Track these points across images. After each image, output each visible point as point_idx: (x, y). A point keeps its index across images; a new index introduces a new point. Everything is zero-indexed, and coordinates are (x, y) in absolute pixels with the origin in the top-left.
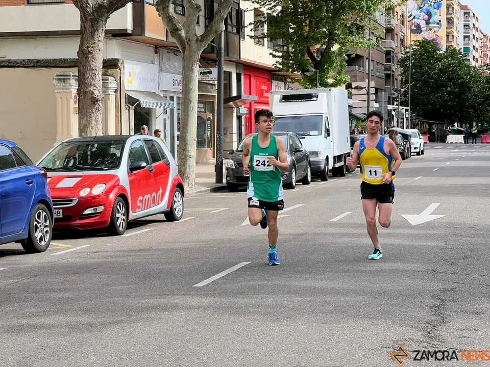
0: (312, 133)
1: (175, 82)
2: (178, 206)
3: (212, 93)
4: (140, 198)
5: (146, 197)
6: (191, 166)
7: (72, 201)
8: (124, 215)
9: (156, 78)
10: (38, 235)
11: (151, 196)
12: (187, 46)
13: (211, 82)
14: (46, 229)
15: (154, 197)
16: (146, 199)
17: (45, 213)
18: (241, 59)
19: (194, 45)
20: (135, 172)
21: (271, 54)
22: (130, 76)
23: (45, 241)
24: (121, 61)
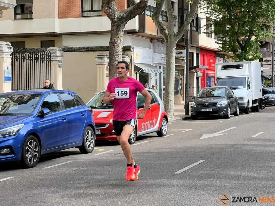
0: (239, 87)
1: (162, 58)
2: (164, 128)
3: (182, 64)
4: (143, 124)
5: (147, 123)
6: (171, 106)
7: (105, 125)
8: (134, 133)
9: (151, 56)
10: (88, 144)
11: (149, 122)
12: (169, 39)
13: (182, 58)
14: (92, 141)
15: (151, 123)
16: (146, 124)
17: (91, 132)
18: (199, 45)
19: (173, 38)
20: (141, 109)
21: (216, 42)
22: (137, 55)
23: (91, 147)
24: (132, 47)
